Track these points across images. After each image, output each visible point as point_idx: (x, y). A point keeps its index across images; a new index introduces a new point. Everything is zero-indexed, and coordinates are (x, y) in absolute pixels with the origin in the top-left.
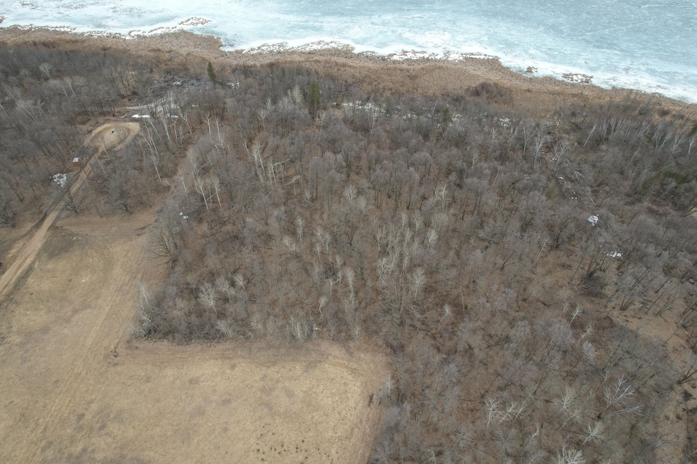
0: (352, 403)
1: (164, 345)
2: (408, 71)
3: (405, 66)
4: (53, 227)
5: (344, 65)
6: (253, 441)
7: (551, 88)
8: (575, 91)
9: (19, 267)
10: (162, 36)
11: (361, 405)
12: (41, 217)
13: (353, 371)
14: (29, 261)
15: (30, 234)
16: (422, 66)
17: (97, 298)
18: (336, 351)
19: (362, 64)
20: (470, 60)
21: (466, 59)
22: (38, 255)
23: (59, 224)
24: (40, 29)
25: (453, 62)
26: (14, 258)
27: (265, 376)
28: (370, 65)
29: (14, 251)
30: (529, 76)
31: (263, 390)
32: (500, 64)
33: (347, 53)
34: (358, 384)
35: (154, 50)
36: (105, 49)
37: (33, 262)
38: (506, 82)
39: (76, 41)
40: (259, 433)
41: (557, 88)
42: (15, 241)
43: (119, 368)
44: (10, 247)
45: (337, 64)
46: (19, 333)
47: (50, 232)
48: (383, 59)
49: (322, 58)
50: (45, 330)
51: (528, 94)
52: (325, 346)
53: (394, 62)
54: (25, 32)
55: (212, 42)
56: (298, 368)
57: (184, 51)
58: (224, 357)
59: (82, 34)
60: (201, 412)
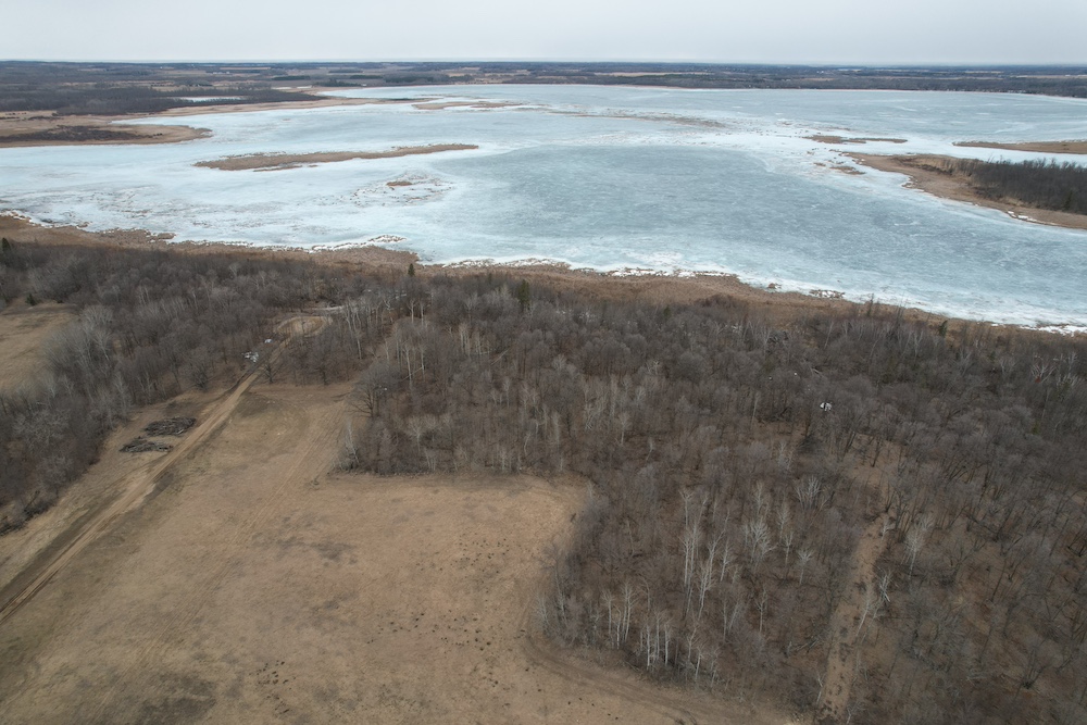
0: (554, 519)
1: (367, 477)
2: (630, 285)
3: (628, 281)
4: (246, 393)
5: (558, 279)
6: (455, 537)
7: (794, 301)
8: (822, 304)
9: (214, 422)
10: (350, 251)
11: (563, 521)
12: (234, 384)
13: (556, 498)
14: (222, 418)
15: (223, 398)
16: (647, 281)
17: (294, 446)
18: (540, 484)
19: (578, 279)
20: (702, 277)
21: (699, 276)
22: (232, 414)
23: (253, 389)
24: (215, 244)
25: (684, 278)
26: (208, 415)
27: (467, 499)
28: (588, 279)
29: (207, 411)
30: (771, 291)
31: (467, 506)
32: (738, 281)
33: (563, 269)
34: (561, 506)
35: (341, 262)
36: (286, 260)
37: (227, 419)
38: (742, 296)
39: (255, 254)
40: (461, 533)
41: (802, 302)
42: (208, 403)
43: (320, 492)
44: (203, 408)
45: (549, 278)
46: (218, 468)
47: (243, 397)
48: (603, 274)
49: (533, 273)
50: (244, 467)
51: (767, 306)
52: (529, 480)
53: (615, 277)
54: (199, 247)
55: (409, 257)
56: (501, 494)
57: (376, 264)
58: (426, 485)
59: (261, 248)
60: (404, 519)
